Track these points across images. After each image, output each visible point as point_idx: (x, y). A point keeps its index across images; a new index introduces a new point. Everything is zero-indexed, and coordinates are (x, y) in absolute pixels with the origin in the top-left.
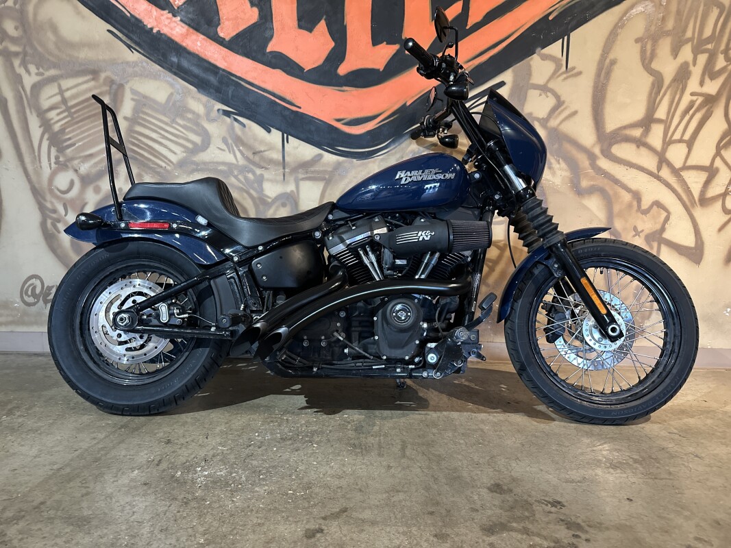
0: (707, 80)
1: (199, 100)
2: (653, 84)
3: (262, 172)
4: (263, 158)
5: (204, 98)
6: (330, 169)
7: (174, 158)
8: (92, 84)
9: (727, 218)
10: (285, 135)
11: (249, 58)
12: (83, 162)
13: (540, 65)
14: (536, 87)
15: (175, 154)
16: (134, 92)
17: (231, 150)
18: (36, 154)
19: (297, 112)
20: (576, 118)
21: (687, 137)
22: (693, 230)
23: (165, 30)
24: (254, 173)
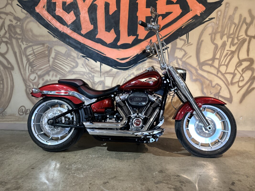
0: (232, 46)
1: (75, 52)
2: (215, 48)
3: (94, 74)
4: (94, 70)
5: (77, 52)
6: (115, 73)
7: (67, 70)
8: (42, 47)
9: (240, 89)
10: (101, 63)
11: (90, 40)
12: (39, 71)
13: (179, 42)
14: (178, 48)
15: (68, 69)
16: (55, 50)
17: (85, 68)
18: (25, 69)
19: (105, 56)
20: (191, 58)
21: (226, 64)
22: (229, 92)
23: (65, 32)
24: (91, 75)
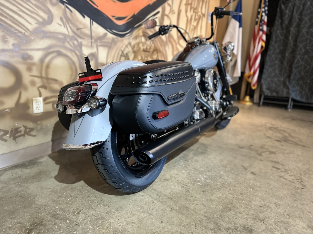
0: (195, 21)
2: (187, 20)
3: (81, 41)
4: (81, 33)
7: (30, 27)
10: (92, 21)
13: (167, 7)
14: (166, 15)
15: (31, 25)
17: (65, 26)
19: (96, 9)
24: (77, 41)
